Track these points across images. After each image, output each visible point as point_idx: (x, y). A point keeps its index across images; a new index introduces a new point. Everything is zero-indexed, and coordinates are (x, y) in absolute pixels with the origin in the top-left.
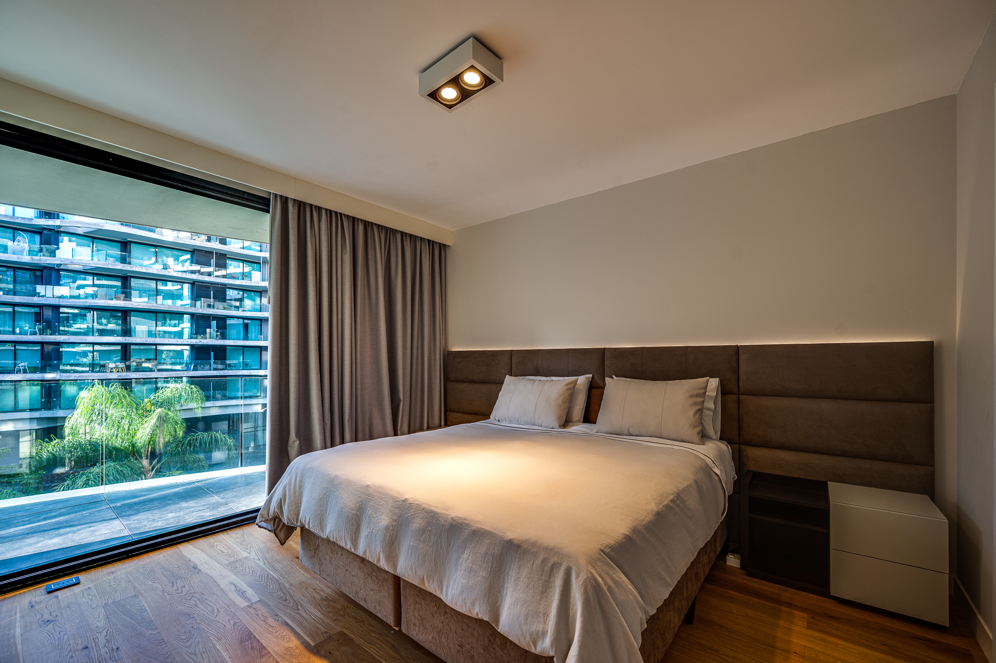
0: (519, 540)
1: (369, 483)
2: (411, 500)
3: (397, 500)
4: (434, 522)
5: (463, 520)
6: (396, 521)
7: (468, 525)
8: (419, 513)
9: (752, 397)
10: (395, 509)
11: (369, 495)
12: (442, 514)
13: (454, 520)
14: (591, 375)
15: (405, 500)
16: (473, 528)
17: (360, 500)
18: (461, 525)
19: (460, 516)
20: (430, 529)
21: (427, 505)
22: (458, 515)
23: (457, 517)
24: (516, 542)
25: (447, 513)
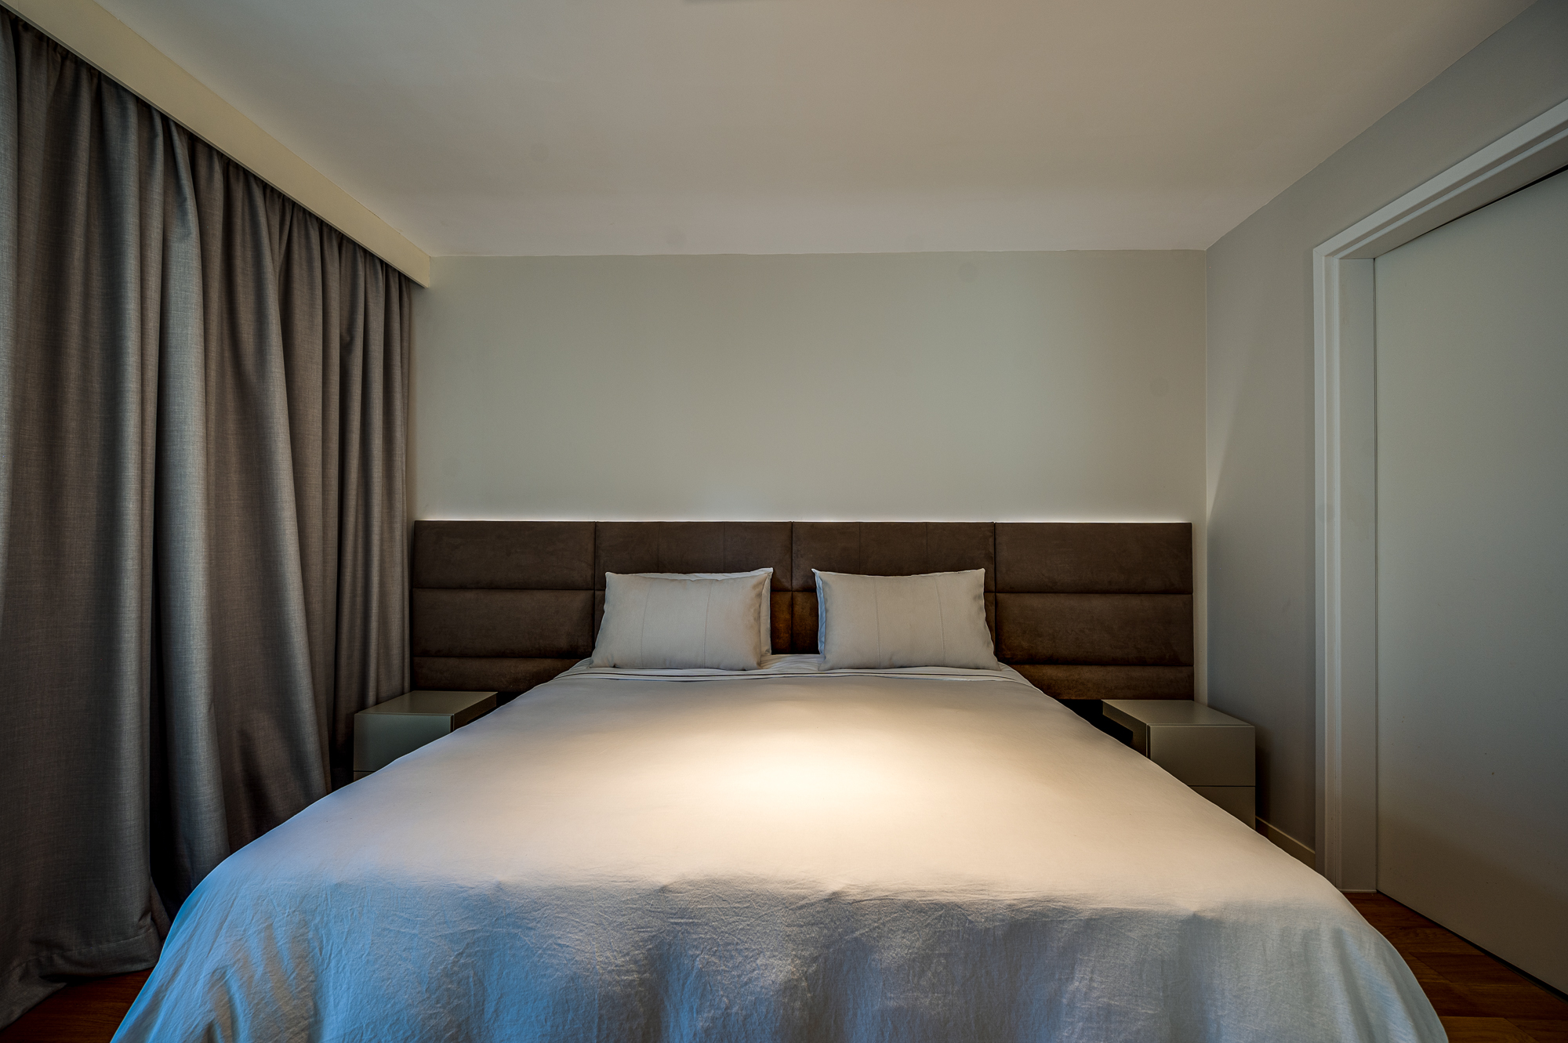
0: (1212, 910)
1: (664, 879)
2: (855, 891)
3: (803, 902)
4: (954, 928)
5: (1045, 904)
6: (815, 959)
7: (1064, 911)
8: (894, 920)
9: (1013, 595)
10: (804, 929)
11: (683, 912)
12: (973, 904)
13: (1020, 911)
14: (771, 570)
15: (834, 898)
16: (1086, 915)
17: (646, 935)
18: (1045, 916)
19: (1030, 895)
20: (945, 950)
21: (914, 894)
22: (1024, 895)
23: (1023, 900)
24: (1209, 915)
25: (986, 897)
